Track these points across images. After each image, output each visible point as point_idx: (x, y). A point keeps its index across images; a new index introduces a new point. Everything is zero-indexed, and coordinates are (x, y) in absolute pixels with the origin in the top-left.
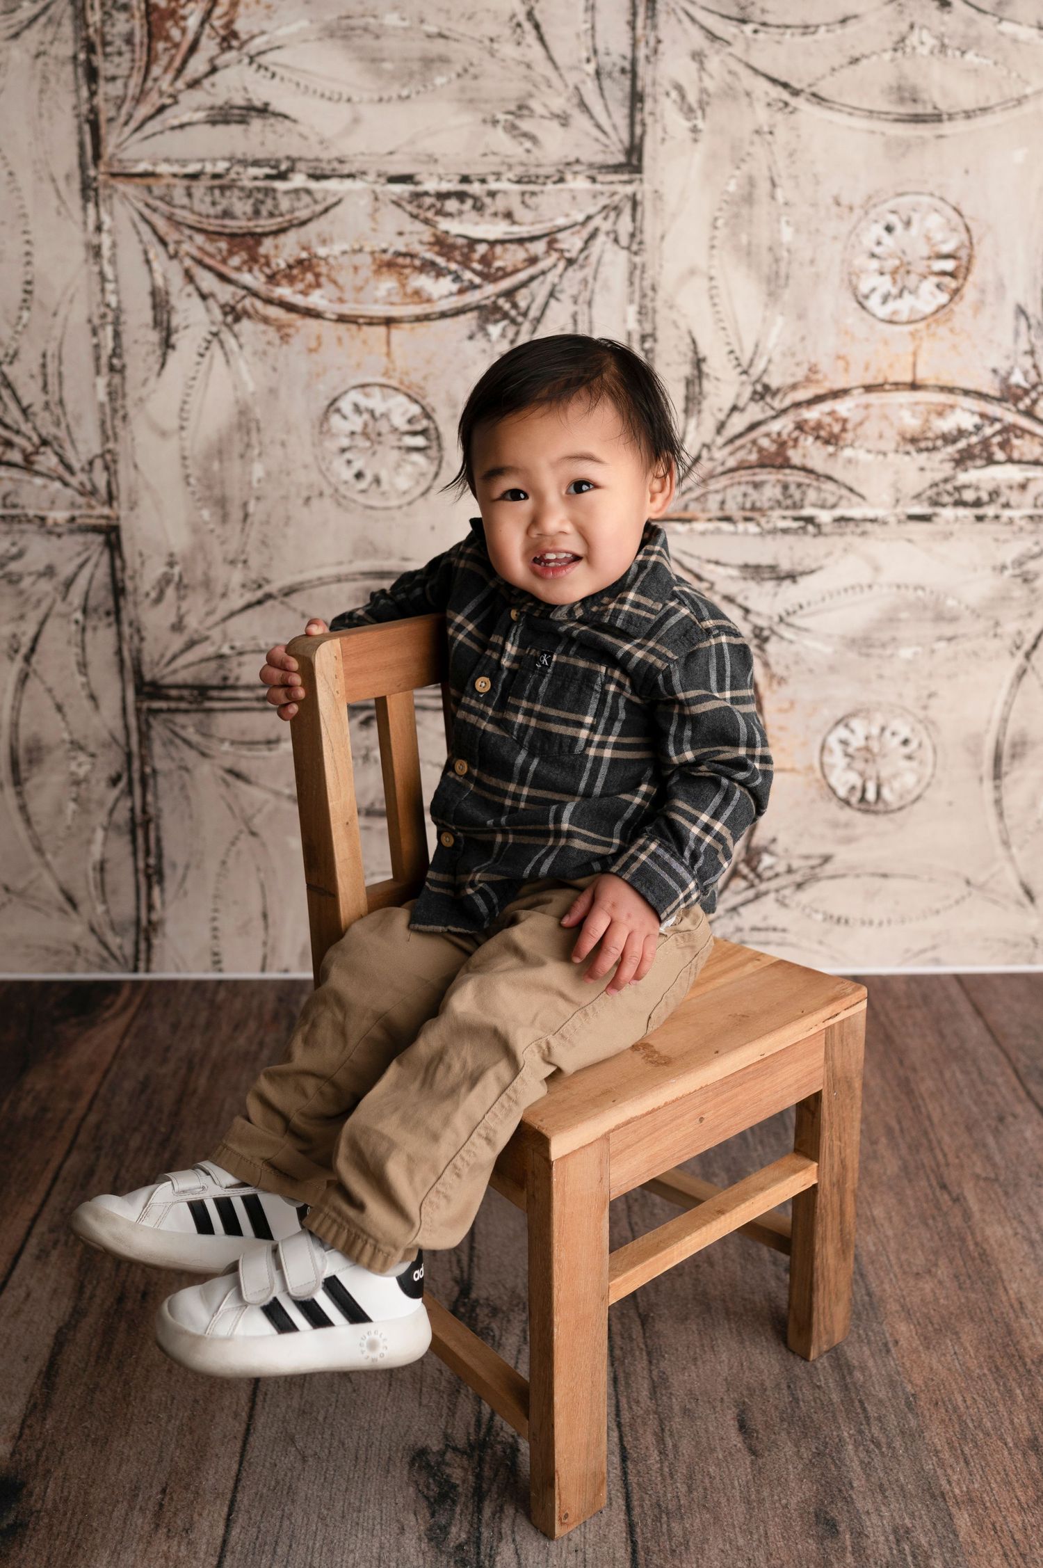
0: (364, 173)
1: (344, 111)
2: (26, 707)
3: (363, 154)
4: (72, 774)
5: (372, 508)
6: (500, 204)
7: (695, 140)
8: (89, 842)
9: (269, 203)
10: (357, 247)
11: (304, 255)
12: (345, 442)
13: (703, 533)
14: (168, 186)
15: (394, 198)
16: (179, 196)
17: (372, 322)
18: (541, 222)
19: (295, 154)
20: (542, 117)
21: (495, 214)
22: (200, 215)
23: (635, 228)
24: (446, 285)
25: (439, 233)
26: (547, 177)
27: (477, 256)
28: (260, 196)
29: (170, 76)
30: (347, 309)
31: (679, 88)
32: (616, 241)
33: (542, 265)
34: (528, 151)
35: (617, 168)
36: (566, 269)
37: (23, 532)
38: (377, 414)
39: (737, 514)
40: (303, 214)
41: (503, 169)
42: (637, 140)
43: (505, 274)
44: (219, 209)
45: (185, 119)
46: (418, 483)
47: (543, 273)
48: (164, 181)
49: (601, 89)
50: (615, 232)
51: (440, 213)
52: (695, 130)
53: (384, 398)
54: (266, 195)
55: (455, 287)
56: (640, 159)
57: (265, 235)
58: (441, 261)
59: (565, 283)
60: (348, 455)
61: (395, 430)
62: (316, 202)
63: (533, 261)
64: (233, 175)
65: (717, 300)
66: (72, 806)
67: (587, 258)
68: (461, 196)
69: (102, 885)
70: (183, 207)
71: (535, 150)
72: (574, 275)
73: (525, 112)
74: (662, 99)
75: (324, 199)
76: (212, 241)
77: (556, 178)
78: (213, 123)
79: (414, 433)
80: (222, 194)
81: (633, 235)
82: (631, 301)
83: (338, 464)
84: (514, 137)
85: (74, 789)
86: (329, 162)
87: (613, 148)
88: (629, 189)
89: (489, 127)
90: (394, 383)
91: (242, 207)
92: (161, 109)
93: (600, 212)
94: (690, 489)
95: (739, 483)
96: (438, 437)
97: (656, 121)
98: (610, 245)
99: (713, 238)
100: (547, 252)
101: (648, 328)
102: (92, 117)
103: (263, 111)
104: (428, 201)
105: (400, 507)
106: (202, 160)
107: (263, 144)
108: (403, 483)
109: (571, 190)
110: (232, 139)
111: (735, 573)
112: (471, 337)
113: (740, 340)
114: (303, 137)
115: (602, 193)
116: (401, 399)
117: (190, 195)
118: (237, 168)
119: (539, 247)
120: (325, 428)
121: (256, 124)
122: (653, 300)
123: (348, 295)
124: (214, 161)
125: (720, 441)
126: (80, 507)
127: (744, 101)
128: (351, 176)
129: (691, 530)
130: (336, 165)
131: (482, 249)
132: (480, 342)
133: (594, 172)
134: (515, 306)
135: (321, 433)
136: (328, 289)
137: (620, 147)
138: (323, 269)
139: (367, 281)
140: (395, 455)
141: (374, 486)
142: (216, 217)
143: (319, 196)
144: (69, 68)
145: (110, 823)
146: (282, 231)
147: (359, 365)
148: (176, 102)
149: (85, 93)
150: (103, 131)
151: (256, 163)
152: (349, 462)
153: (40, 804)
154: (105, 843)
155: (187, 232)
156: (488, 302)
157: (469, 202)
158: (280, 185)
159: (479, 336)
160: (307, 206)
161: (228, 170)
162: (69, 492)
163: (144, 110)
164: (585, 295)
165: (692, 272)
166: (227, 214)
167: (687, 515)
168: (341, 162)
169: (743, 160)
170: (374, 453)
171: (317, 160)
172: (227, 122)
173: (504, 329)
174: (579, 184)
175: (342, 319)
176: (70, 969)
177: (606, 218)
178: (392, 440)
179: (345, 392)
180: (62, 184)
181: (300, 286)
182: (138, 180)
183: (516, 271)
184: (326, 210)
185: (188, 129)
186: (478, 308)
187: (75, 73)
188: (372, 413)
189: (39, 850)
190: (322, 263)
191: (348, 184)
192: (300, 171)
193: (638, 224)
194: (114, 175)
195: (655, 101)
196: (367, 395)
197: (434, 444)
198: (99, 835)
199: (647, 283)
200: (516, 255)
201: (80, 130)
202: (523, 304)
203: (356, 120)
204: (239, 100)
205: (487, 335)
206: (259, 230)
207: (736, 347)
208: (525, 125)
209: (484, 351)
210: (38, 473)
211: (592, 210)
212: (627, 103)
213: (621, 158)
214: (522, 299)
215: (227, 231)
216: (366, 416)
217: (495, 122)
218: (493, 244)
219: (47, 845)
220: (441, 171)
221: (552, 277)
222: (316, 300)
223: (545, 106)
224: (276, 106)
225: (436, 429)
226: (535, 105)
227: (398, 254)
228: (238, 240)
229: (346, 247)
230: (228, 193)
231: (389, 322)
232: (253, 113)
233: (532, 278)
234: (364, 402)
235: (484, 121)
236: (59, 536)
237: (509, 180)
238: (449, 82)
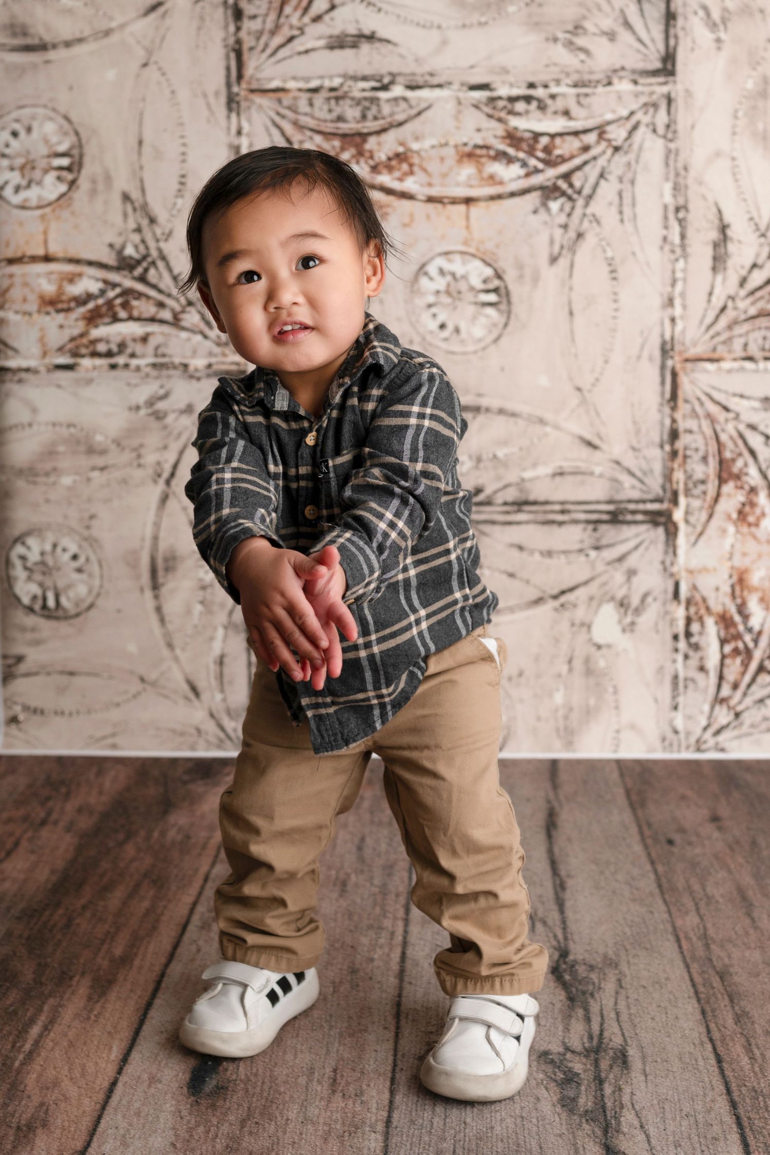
0: (450, 83)
1: (435, 35)
2: (165, 523)
3: (449, 68)
4: (201, 580)
5: (452, 353)
6: (560, 104)
7: (719, 49)
8: (212, 639)
9: (374, 110)
10: (443, 141)
11: (401, 149)
12: (431, 299)
13: (729, 371)
14: (295, 98)
15: (474, 102)
16: (303, 106)
17: (454, 201)
18: (592, 117)
19: (395, 70)
20: (594, 34)
21: (555, 113)
22: (319, 120)
23: (670, 120)
24: (516, 170)
25: (510, 129)
26: (598, 82)
27: (540, 146)
28: (367, 104)
29: (298, 13)
30: (434, 192)
31: (705, 8)
32: (654, 131)
33: (593, 152)
34: (582, 61)
35: (655, 73)
36: (613, 155)
37: (169, 377)
38: (458, 275)
39: (758, 354)
40: (400, 117)
41: (562, 76)
42: (671, 50)
43: (563, 160)
44: (334, 115)
45: (309, 45)
46: (490, 332)
47: (595, 158)
48: (291, 95)
49: (641, 10)
50: (654, 124)
51: (511, 112)
52: (718, 40)
53: (464, 263)
54: (372, 103)
55: (522, 172)
56: (674, 65)
57: (370, 134)
58: (511, 151)
59: (613, 166)
60: (434, 310)
61: (472, 289)
62: (411, 107)
63: (586, 149)
64: (345, 88)
65: (738, 177)
66: (199, 608)
67: (630, 145)
68: (528, 99)
69: (221, 676)
70: (306, 114)
71: (588, 61)
72: (621, 159)
73: (580, 31)
74: (691, 17)
75: (418, 105)
76: (328, 140)
77: (605, 81)
78: (331, 47)
79: (488, 291)
80: (337, 103)
81: (668, 126)
82: (667, 179)
83: (426, 317)
84: (571, 51)
85: (201, 593)
86: (423, 75)
87: (652, 57)
88: (665, 89)
89: (551, 45)
90: (472, 250)
91: (352, 113)
92: (291, 39)
93: (641, 108)
94: (718, 334)
95: (760, 328)
96: (508, 294)
97: (686, 34)
98: (649, 135)
99: (734, 126)
100: (598, 142)
101: (681, 201)
102: (237, 47)
103: (371, 38)
104: (501, 104)
105: (475, 352)
106: (321, 77)
107: (370, 63)
108: (478, 331)
109: (618, 92)
110: (347, 60)
111: (757, 404)
112: (535, 212)
113: (758, 209)
114: (402, 56)
115: (642, 93)
116: (478, 263)
117: (311, 104)
118: (350, 83)
119: (591, 138)
120: (416, 287)
121: (365, 47)
122: (685, 178)
123: (436, 181)
124: (331, 77)
125: (743, 293)
126: (216, 355)
127: (758, 16)
128: (440, 86)
129: (720, 369)
130: (428, 78)
131: (544, 141)
132: (543, 215)
133: (636, 77)
134: (571, 185)
135: (412, 292)
136: (420, 176)
137: (657, 55)
138: (416, 160)
139: (451, 169)
140: (471, 309)
141: (455, 335)
142: (332, 121)
143: (413, 103)
144: (221, 10)
145: (229, 623)
146: (383, 130)
147: (443, 237)
148: (303, 33)
149: (232, 28)
150: (246, 56)
151: (365, 78)
152: (434, 315)
153: (173, 605)
154: (224, 640)
155: (309, 133)
156: (549, 184)
157: (534, 104)
158: (383, 95)
159: (542, 211)
160: (404, 111)
161: (342, 85)
162: (208, 344)
163: (278, 40)
164: (629, 176)
165: (718, 154)
166: (340, 119)
167: (716, 356)
168: (432, 75)
169: (758, 63)
170: (455, 308)
171: (413, 74)
172: (342, 47)
173: (562, 205)
174: (624, 86)
175: (431, 200)
176: (193, 748)
177: (646, 113)
178: (469, 297)
179: (432, 259)
180: (212, 99)
181: (397, 174)
182: (271, 95)
183: (572, 157)
184: (419, 114)
185: (312, 54)
186: (542, 188)
187: (225, 13)
188: (453, 275)
189: (170, 646)
190: (415, 156)
191: (437, 92)
192: (400, 84)
193: (672, 117)
194: (252, 91)
195: (686, 18)
196: (450, 261)
197: (504, 300)
198: (220, 632)
199: (680, 165)
200: (573, 144)
201: (227, 57)
202: (577, 183)
203: (445, 42)
204: (352, 30)
205: (548, 210)
206: (365, 131)
207: (755, 215)
208: (580, 41)
209: (546, 223)
210: (184, 329)
211: (634, 106)
212: (663, 21)
213: (658, 65)
214: (577, 180)
215: (340, 132)
216: (449, 278)
217: (556, 40)
218: (553, 136)
219: (177, 641)
220: (511, 79)
221: (602, 162)
222: (410, 185)
223: (596, 25)
224: (382, 33)
225: (506, 288)
226: (588, 25)
227: (477, 147)
228: (349, 139)
229: (434, 142)
230: (341, 102)
231: (468, 201)
232: (363, 40)
233: (585, 163)
234: (447, 266)
235: (547, 39)
236: (199, 379)
237: (568, 85)
238: (520, 10)
